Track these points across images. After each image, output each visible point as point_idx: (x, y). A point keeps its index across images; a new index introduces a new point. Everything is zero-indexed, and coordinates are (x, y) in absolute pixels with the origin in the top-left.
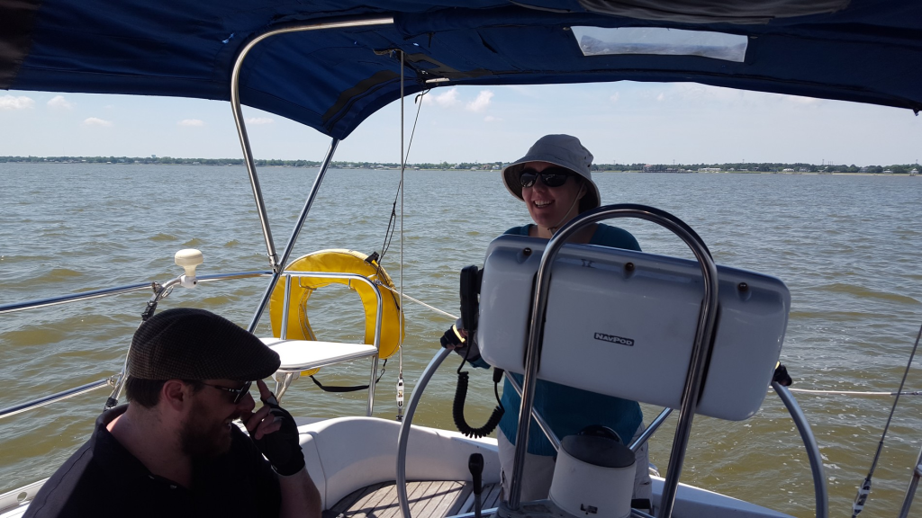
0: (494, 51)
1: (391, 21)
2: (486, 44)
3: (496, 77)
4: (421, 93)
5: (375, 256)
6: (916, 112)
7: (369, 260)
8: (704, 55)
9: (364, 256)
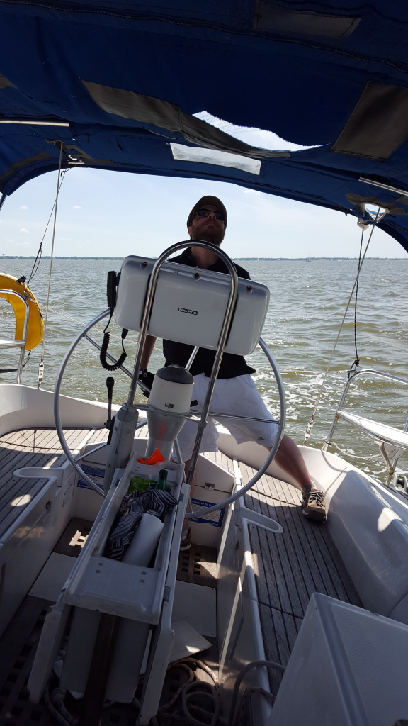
0: (122, 150)
1: (68, 125)
2: (119, 146)
3: (116, 166)
4: (64, 170)
5: (23, 279)
6: (346, 214)
7: (19, 281)
8: (240, 168)
9: (16, 279)
